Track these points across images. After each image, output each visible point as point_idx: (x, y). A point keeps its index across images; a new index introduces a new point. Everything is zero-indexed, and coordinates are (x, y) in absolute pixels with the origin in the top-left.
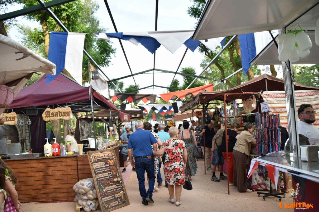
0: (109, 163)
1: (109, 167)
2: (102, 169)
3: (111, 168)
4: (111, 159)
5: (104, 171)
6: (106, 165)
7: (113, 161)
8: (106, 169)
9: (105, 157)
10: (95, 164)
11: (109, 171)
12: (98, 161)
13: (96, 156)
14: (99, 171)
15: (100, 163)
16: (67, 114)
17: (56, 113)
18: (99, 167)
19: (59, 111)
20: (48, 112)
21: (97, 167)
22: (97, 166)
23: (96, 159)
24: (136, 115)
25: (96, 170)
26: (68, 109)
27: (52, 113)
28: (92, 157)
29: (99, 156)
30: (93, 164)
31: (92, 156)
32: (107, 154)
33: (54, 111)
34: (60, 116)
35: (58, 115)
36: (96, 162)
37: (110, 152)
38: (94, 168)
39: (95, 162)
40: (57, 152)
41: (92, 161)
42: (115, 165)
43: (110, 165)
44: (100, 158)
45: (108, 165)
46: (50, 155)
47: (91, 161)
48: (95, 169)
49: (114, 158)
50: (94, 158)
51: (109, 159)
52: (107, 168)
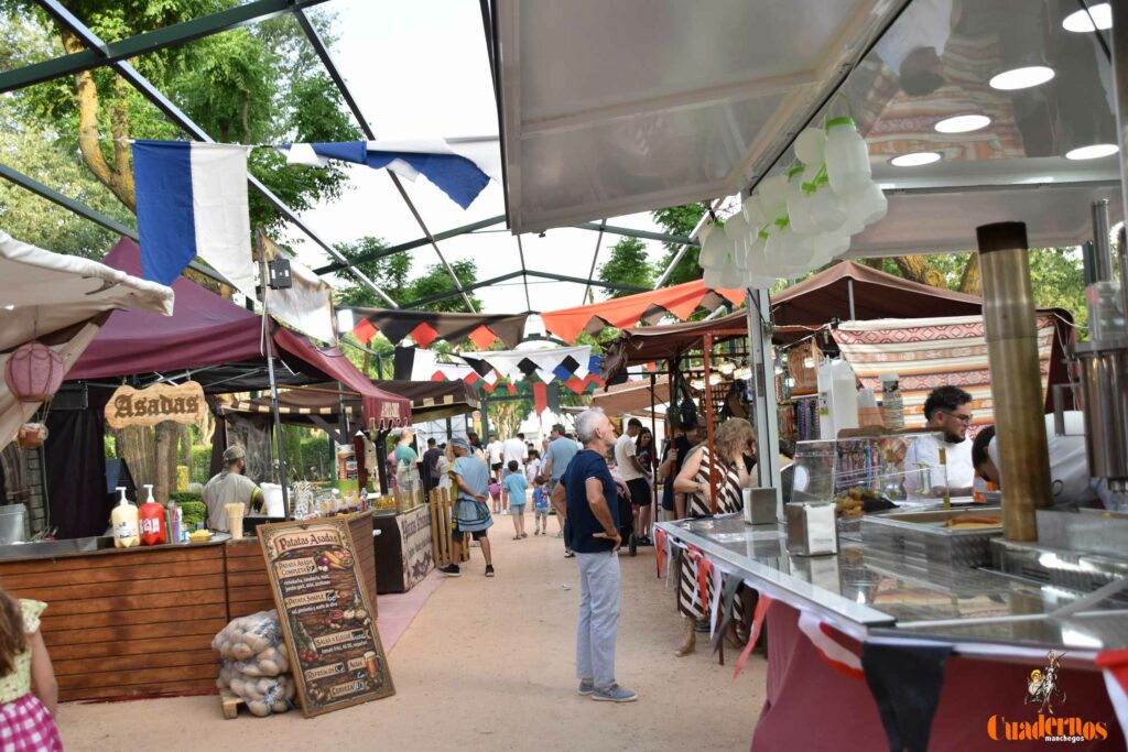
0: (330, 561)
1: (327, 573)
2: (307, 580)
3: (333, 577)
4: (335, 550)
5: (312, 585)
6: (320, 568)
7: (341, 556)
8: (318, 581)
9: (314, 544)
10: (284, 562)
11: (326, 587)
12: (294, 554)
13: (288, 539)
14: (294, 585)
15: (301, 560)
16: (189, 405)
17: (150, 402)
18: (295, 574)
19: (161, 397)
20: (125, 399)
21: (290, 572)
22: (290, 569)
23: (287, 548)
24: (439, 399)
25: (287, 583)
26: (191, 390)
27: (139, 402)
28: (275, 541)
29: (294, 538)
30: (277, 564)
31: (273, 538)
32: (324, 534)
33: (146, 396)
34: (167, 413)
35: (160, 410)
36: (286, 558)
37: (333, 528)
38: (281, 576)
39: (282, 557)
40: (156, 533)
41: (275, 555)
42: (348, 568)
43: (331, 569)
44: (299, 546)
45: (325, 569)
46: (134, 541)
47: (270, 555)
48: (284, 579)
49: (344, 545)
50: (279, 544)
51: (329, 548)
52: (323, 577)
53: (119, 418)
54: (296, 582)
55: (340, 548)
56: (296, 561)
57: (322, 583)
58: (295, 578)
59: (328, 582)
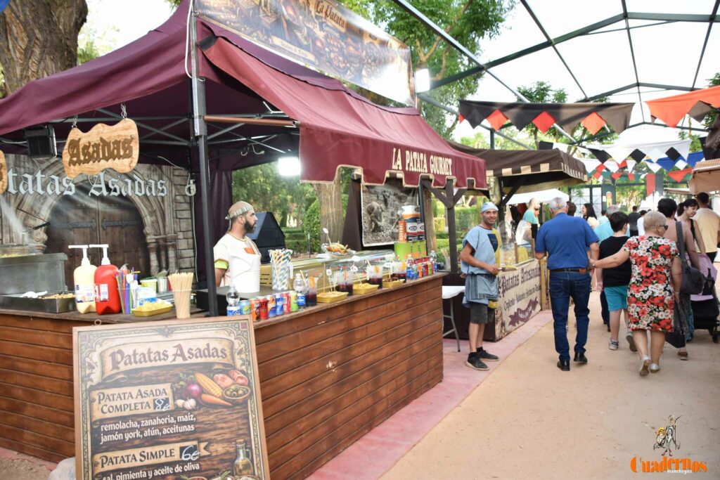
0: (202, 391)
1: (191, 411)
2: (147, 423)
3: (201, 419)
4: (218, 371)
5: (156, 432)
6: (180, 402)
7: (228, 381)
8: (169, 425)
9: (179, 360)
10: (108, 392)
11: (185, 437)
12: (134, 378)
13: (128, 351)
14: (120, 431)
15: (143, 388)
16: (125, 150)
17: (93, 146)
18: (127, 413)
19: (102, 139)
20: (75, 144)
21: (118, 409)
22: (118, 403)
23: (122, 367)
24: (535, 167)
25: (105, 427)
26: (126, 129)
27: (86, 147)
28: (102, 356)
29: (142, 349)
30: (95, 394)
31: (99, 350)
32: (202, 345)
33: (90, 139)
34: (107, 159)
35: (101, 156)
36: (117, 384)
37: (223, 335)
38: (98, 415)
39: (106, 383)
40: (105, 301)
41: (96, 377)
42: (235, 404)
43: (200, 404)
44: (149, 364)
45: (191, 403)
46: (90, 307)
47: (86, 378)
48: (102, 421)
49: (238, 363)
50: (109, 361)
51: (208, 369)
52: (180, 418)
53: (72, 167)
54: (124, 426)
55: (227, 369)
56: (134, 390)
57: (176, 429)
58: (124, 419)
59: (191, 428)
